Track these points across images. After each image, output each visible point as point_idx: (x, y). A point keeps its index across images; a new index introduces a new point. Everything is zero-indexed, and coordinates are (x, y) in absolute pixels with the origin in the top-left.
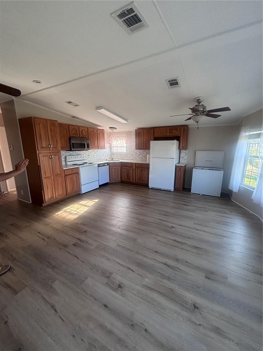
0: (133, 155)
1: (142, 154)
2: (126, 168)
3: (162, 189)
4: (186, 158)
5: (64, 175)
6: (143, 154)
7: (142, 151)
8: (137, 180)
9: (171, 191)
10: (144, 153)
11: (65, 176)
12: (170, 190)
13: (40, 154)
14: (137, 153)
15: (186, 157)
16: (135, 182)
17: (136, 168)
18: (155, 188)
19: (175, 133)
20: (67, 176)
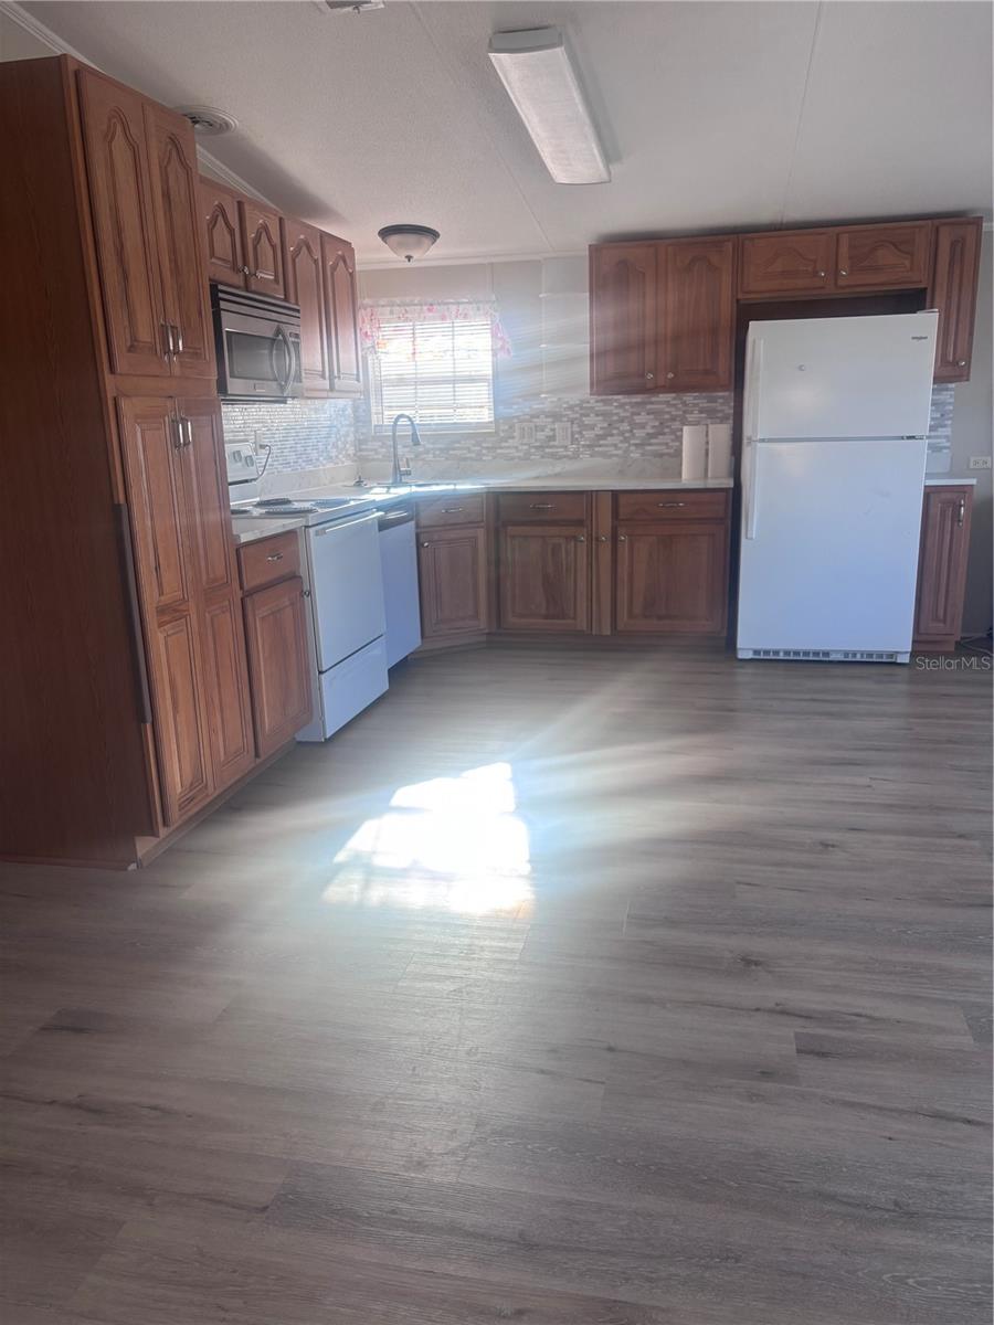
0: (552, 438)
1: (625, 426)
2: (538, 530)
3: (833, 657)
4: (947, 437)
5: (240, 594)
6: (634, 425)
7: (622, 406)
8: (631, 615)
9: (900, 660)
10: (638, 419)
11: (248, 600)
12: (891, 655)
13: (124, 404)
14: (586, 421)
15: (947, 431)
16: (607, 631)
17: (621, 530)
18: (781, 656)
19: (896, 270)
20: (255, 596)
